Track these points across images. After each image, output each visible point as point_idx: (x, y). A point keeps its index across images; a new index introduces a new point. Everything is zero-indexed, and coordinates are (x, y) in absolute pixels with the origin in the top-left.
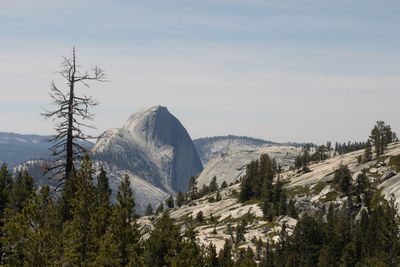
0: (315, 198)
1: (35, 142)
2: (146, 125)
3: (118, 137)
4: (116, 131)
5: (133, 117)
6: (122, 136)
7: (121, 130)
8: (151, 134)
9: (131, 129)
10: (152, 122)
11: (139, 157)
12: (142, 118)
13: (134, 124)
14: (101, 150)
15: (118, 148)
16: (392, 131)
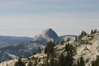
0: (61, 52)
1: (21, 38)
2: (47, 33)
3: (40, 37)
4: (39, 35)
5: (43, 31)
6: (41, 36)
7: (40, 35)
8: (48, 35)
9: (43, 34)
10: (48, 32)
11: (45, 41)
12: (46, 32)
13: (44, 33)
14: (36, 40)
15: (40, 39)
16: (87, 33)
